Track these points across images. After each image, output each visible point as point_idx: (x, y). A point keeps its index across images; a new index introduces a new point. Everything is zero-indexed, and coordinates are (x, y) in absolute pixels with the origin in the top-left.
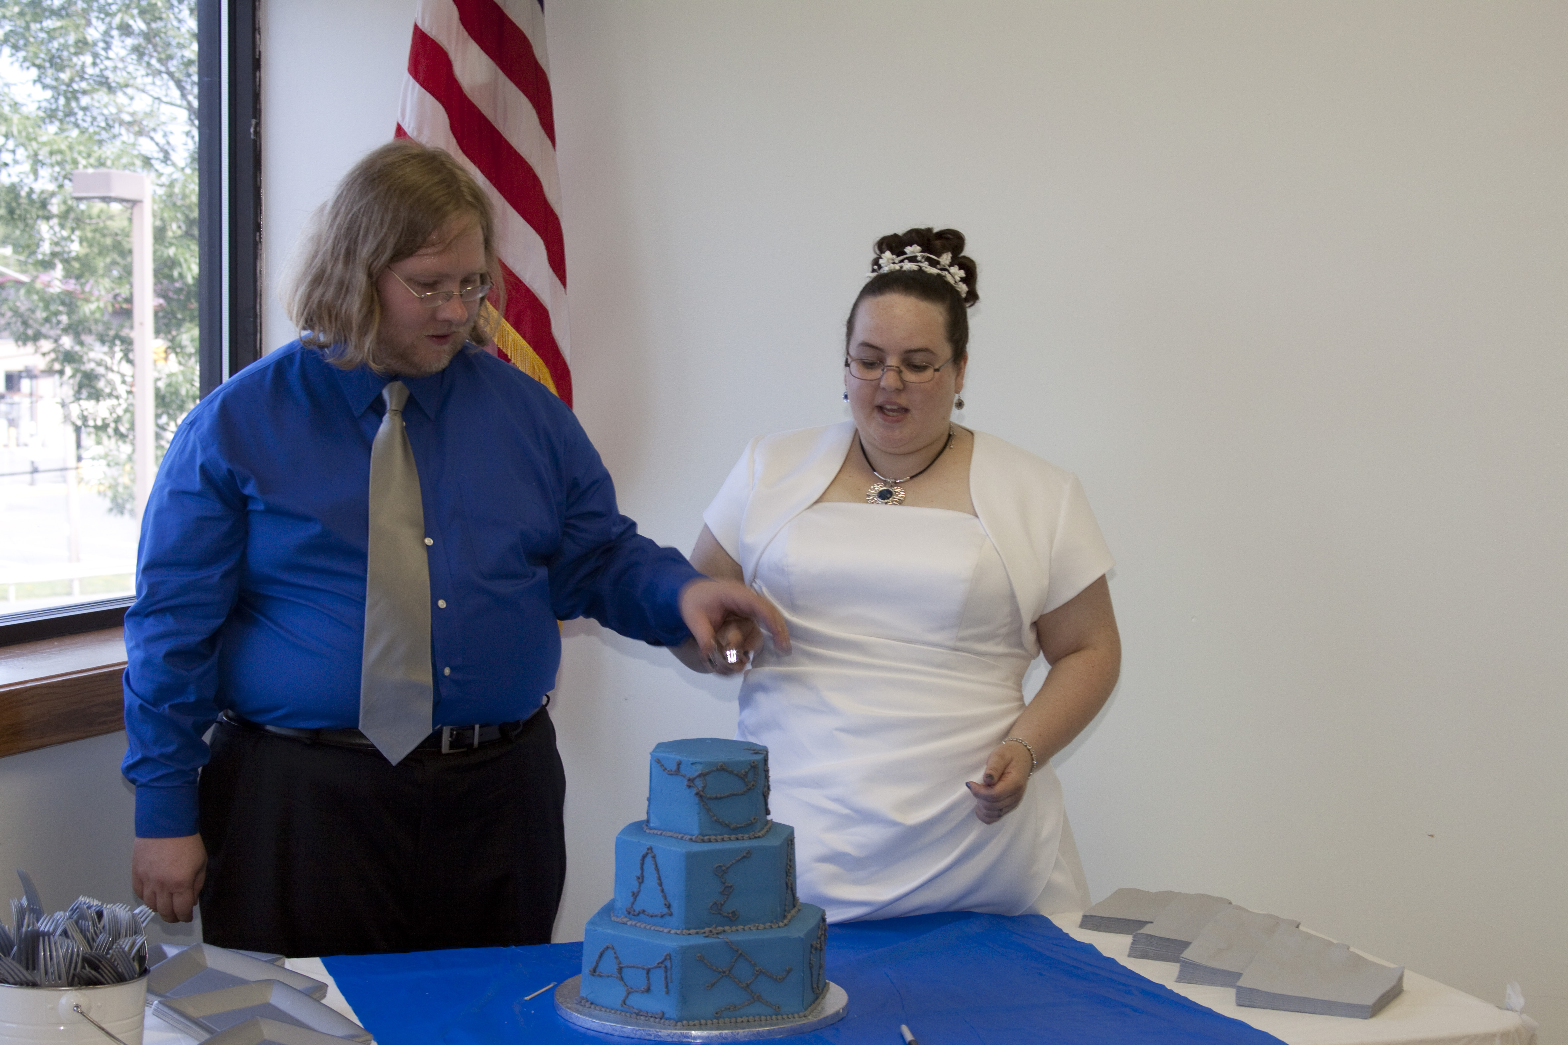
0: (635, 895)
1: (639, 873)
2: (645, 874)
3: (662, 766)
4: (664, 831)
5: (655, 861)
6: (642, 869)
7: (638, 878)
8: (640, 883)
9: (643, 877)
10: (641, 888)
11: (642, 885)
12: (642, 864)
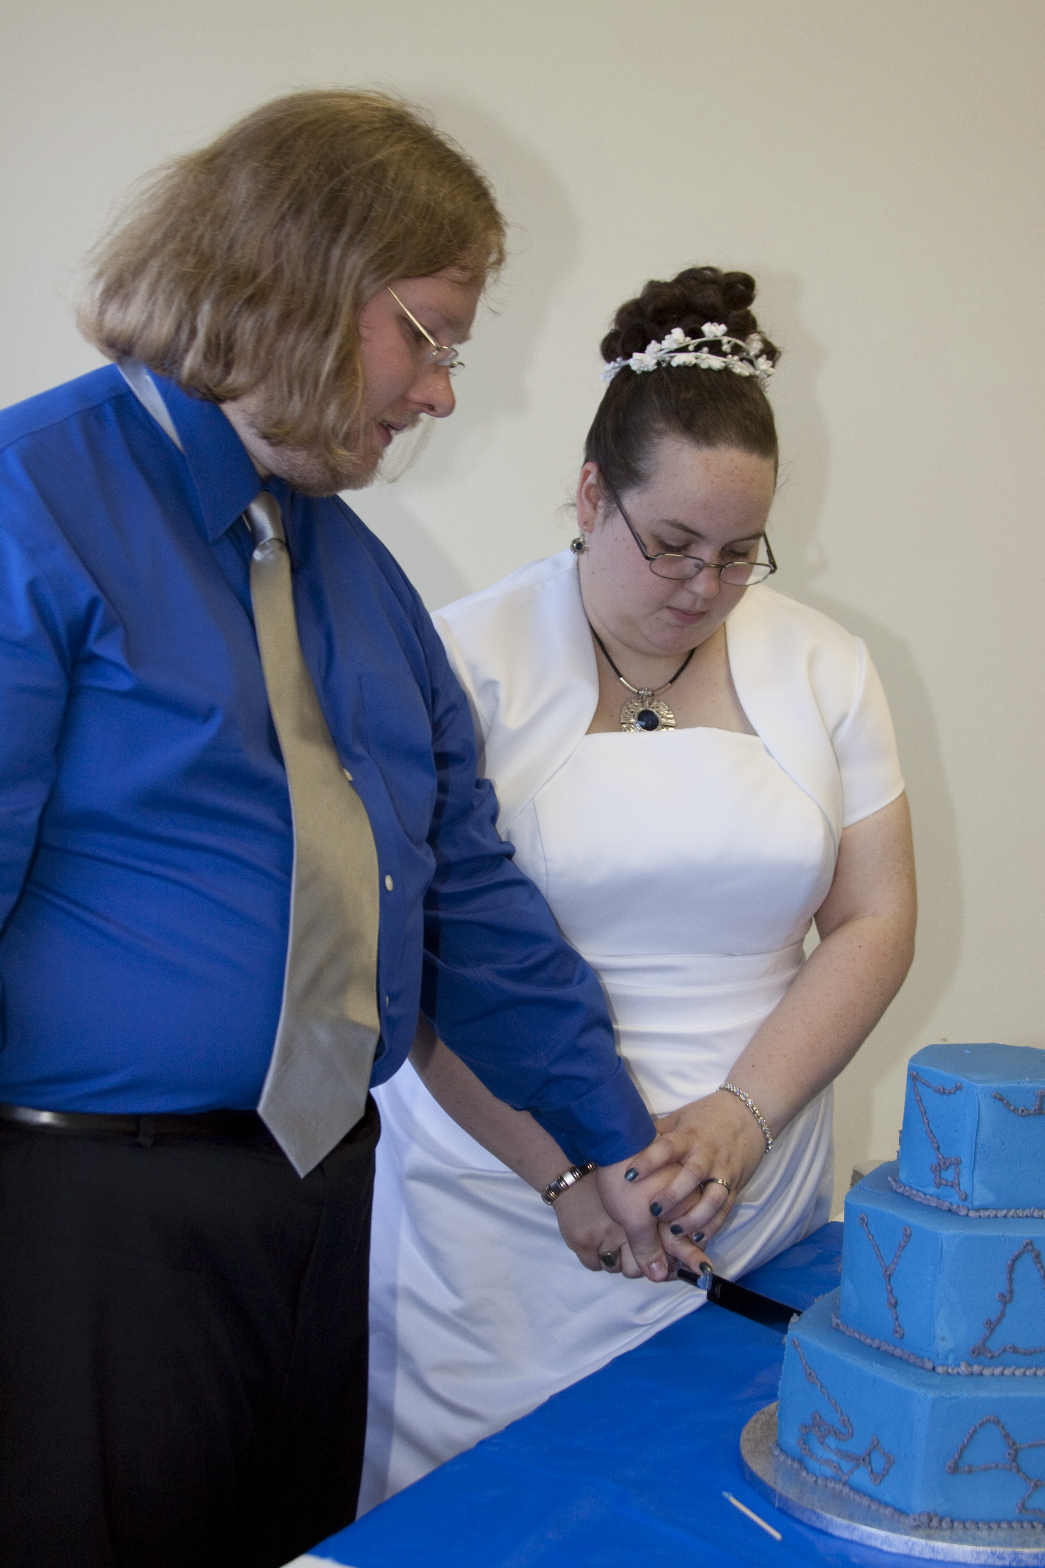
0: (991, 1326)
1: (1003, 1287)
2: (1014, 1287)
3: (1008, 1105)
4: (1009, 1209)
5: (1040, 1263)
6: (1011, 1280)
7: (1002, 1295)
8: (1005, 1303)
9: (1011, 1292)
10: (1007, 1311)
11: (1008, 1306)
12: (1011, 1269)
